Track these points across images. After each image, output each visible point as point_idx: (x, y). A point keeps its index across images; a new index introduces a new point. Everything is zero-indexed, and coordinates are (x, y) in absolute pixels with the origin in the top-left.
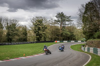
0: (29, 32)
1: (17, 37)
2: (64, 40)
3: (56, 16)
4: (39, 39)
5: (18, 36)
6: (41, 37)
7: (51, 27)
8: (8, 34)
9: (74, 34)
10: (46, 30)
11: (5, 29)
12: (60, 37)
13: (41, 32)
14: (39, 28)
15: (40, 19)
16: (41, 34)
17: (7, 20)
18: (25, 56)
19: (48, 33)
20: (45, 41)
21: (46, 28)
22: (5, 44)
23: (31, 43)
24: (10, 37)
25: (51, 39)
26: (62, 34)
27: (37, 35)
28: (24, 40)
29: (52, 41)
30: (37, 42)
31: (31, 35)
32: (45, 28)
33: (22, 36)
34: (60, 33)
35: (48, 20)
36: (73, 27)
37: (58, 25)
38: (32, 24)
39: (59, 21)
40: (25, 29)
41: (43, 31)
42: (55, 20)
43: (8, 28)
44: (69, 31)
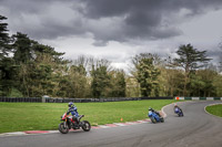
0: (129, 80)
1: (109, 90)
2: (192, 95)
3: (178, 52)
4: (147, 93)
5: (111, 86)
6: (150, 90)
7: (169, 71)
8: (94, 84)
9: (214, 85)
10: (160, 77)
11: (88, 75)
12: (185, 91)
13: (149, 81)
14: (147, 73)
15: (149, 58)
16: (150, 85)
17: (92, 60)
18: (123, 122)
19: (163, 82)
20: (157, 98)
21: (159, 73)
22: (89, 101)
23: (133, 99)
24: (98, 89)
25: (169, 93)
26: (189, 84)
27: (142, 86)
28: (120, 94)
29: (169, 96)
30: (142, 99)
31: (133, 86)
32: (157, 73)
33: (116, 88)
34: (185, 84)
35: (163, 59)
36: (211, 72)
37: (182, 69)
38: (134, 66)
40: (121, 75)
41: (154, 79)
42: (176, 60)
43: (94, 73)
44: (204, 79)
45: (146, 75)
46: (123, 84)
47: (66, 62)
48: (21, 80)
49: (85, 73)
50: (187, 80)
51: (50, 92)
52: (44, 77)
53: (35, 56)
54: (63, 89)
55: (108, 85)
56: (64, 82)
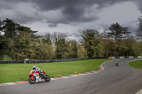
0: (79, 47)
1: (66, 53)
2: (120, 55)
3: (110, 29)
4: (91, 55)
5: (68, 52)
6: (93, 53)
7: (104, 41)
8: (57, 51)
10: (100, 45)
11: (53, 45)
12: (115, 53)
13: (92, 47)
14: (91, 42)
15: (92, 32)
16: (93, 50)
17: (55, 36)
18: (77, 74)
19: (101, 48)
20: (98, 58)
21: (99, 42)
22: (55, 61)
23: (83, 59)
24: (60, 53)
25: (105, 54)
26: (117, 49)
27: (88, 51)
28: (75, 57)
29: (106, 57)
30: (88, 59)
31: (82, 51)
32: (97, 42)
33: (71, 52)
34: (115, 48)
35: (101, 33)
37: (113, 39)
38: (82, 38)
39: (113, 34)
40: (74, 43)
41: (95, 46)
42: (109, 33)
43: (57, 44)
44: (127, 45)
45: (91, 44)
46: (75, 50)
47: (39, 37)
48: (10, 49)
49: (51, 44)
50: (116, 46)
51: (29, 57)
52: (25, 47)
53: (18, 34)
54: (37, 54)
55: (66, 51)
56: (38, 50)
